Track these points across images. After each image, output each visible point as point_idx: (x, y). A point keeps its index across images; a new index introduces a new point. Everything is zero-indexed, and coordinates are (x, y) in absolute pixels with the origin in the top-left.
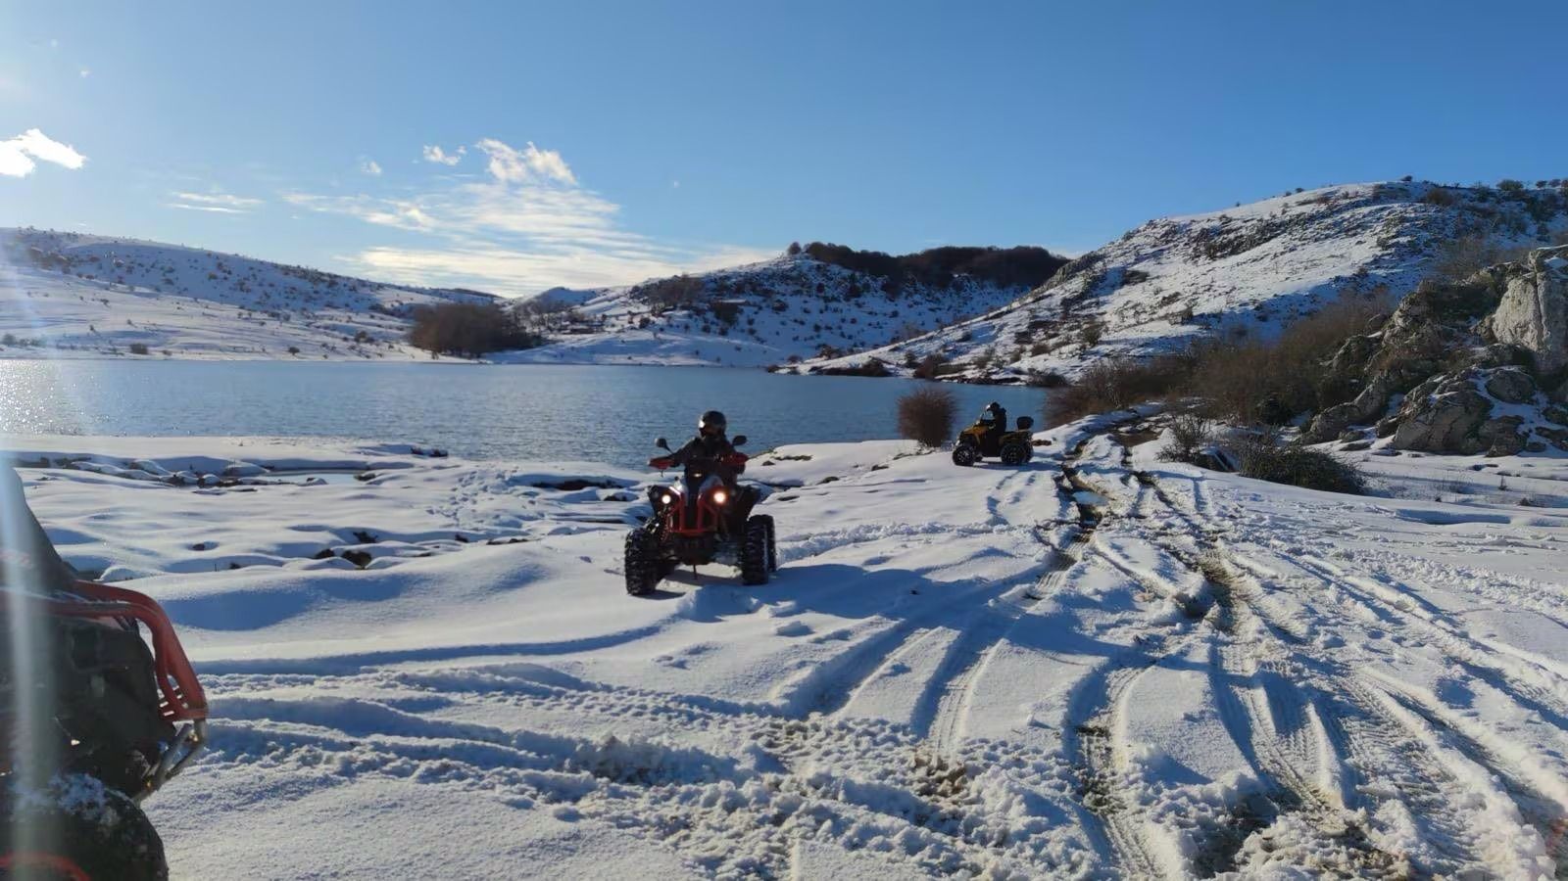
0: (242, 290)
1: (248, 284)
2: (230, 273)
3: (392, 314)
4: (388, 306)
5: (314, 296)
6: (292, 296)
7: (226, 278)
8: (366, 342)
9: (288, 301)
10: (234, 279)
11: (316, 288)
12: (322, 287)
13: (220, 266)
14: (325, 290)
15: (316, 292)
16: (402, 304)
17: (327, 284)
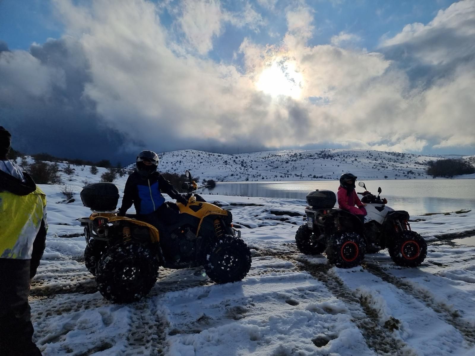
0: (375, 160)
1: (377, 159)
2: (373, 156)
3: (422, 164)
4: (421, 162)
5: (397, 160)
6: (390, 161)
7: (371, 158)
8: (411, 174)
9: (389, 163)
10: (373, 157)
11: (398, 158)
12: (400, 158)
13: (370, 154)
14: (401, 158)
15: (398, 159)
16: (426, 161)
17: (401, 157)
